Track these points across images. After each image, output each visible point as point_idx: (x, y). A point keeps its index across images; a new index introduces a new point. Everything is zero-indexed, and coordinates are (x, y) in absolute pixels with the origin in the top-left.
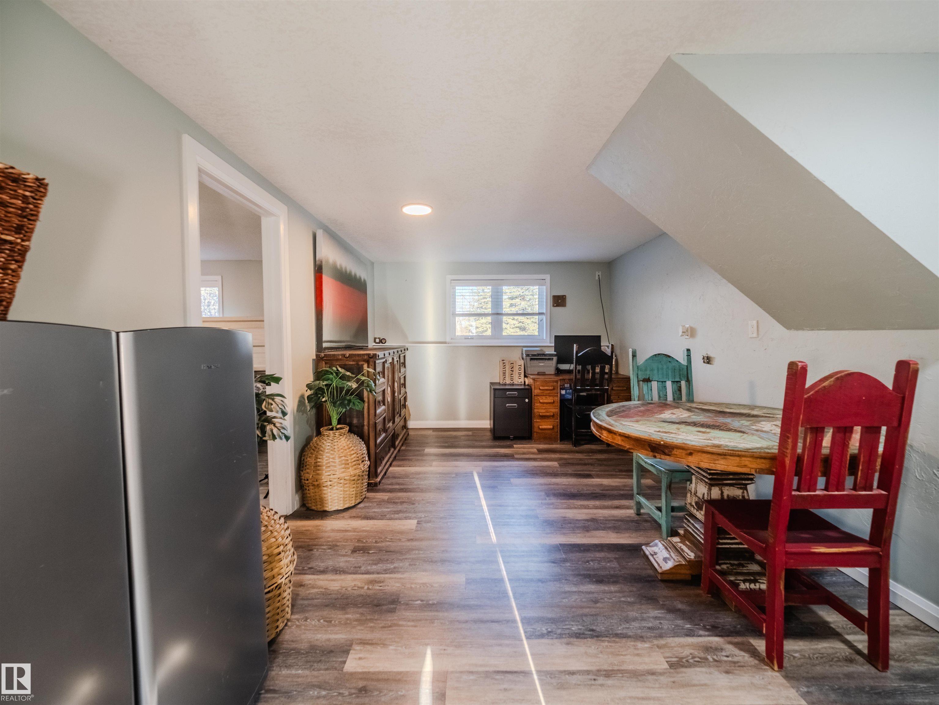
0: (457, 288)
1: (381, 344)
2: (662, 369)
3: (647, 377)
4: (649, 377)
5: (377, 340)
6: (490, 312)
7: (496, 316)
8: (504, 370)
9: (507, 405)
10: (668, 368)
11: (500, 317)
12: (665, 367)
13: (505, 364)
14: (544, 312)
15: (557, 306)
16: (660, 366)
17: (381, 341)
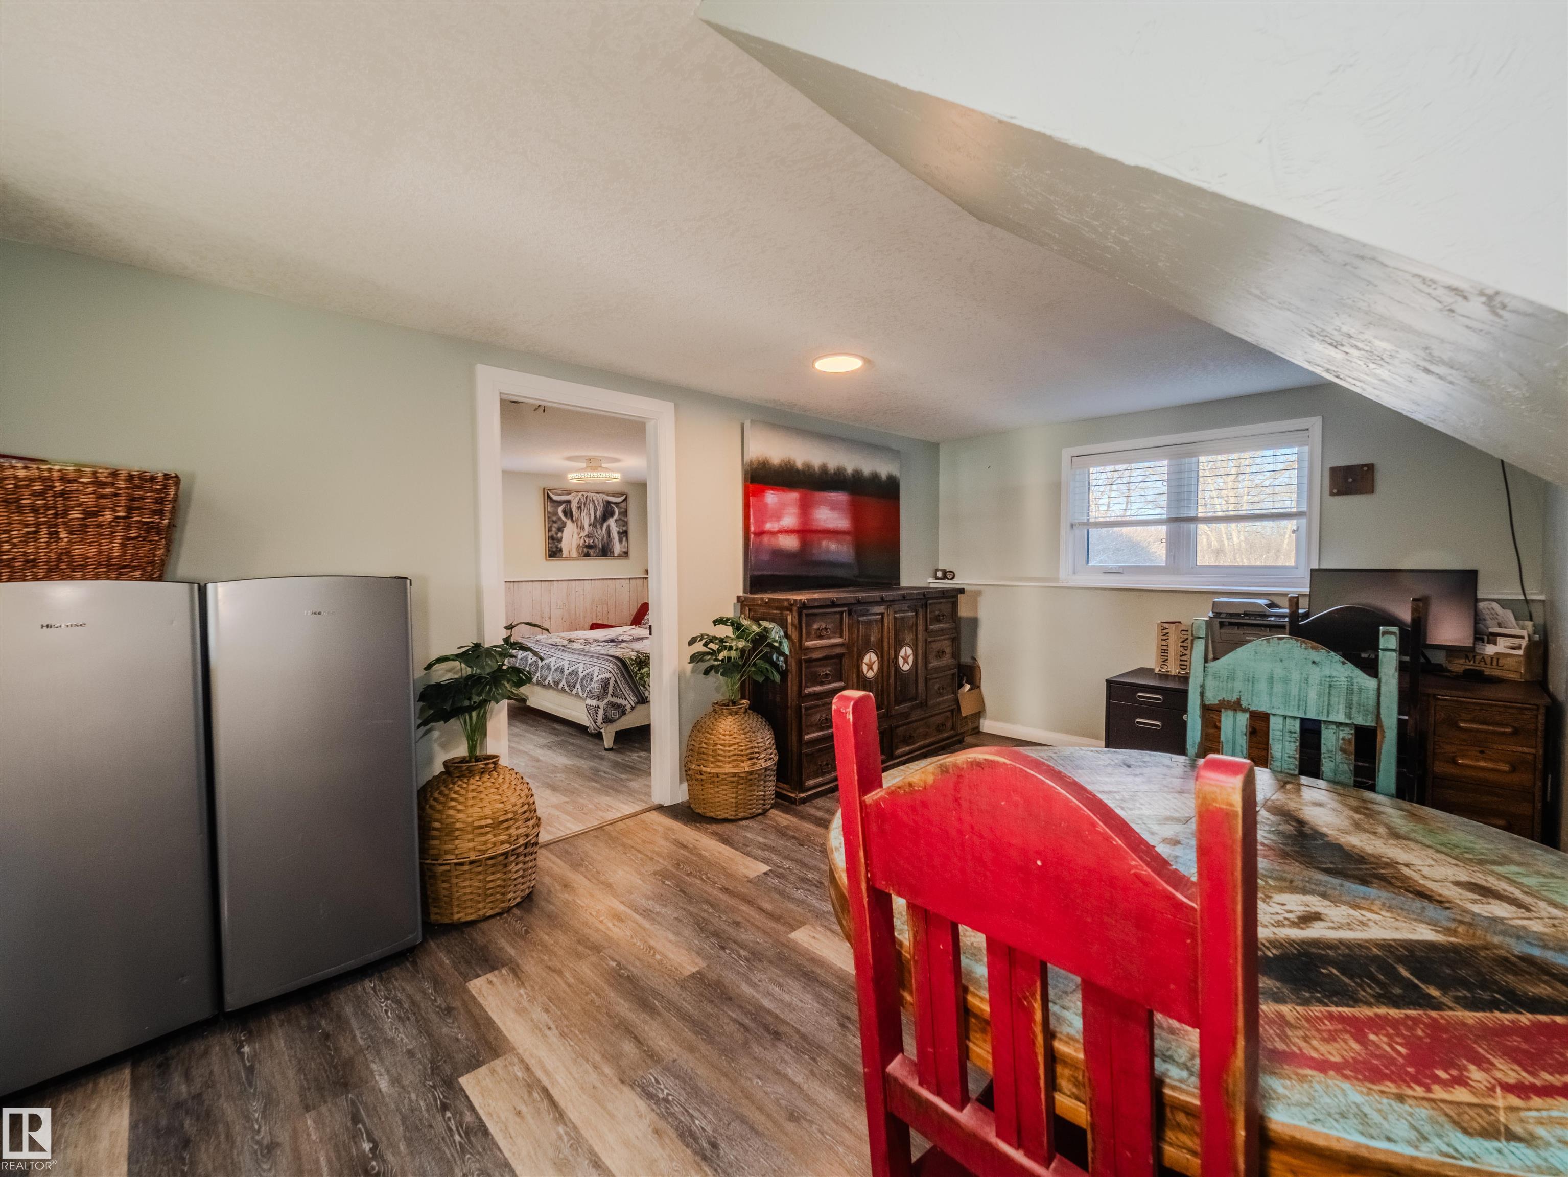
0: (1092, 470)
1: (946, 581)
2: (1286, 681)
3: (1235, 699)
4: (1239, 700)
5: (939, 574)
6: (1165, 517)
7: (1175, 525)
8: (1164, 643)
9: (1138, 720)
10: (1307, 679)
11: (1185, 525)
12: (1295, 676)
13: (1166, 631)
14: (1305, 509)
15: (1339, 493)
16: (1279, 671)
17: (944, 577)
